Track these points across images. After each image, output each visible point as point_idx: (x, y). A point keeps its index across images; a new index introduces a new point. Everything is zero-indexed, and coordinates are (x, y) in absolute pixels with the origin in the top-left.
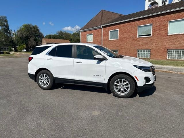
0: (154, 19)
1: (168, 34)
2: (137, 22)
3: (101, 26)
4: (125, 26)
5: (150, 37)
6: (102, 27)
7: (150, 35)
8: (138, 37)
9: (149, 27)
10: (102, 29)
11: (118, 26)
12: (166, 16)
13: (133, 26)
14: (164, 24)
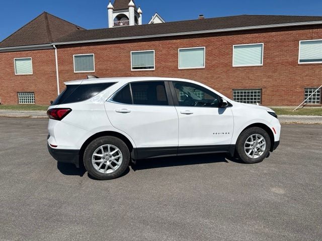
0: (157, 43)
1: (179, 68)
2: (129, 45)
3: (54, 45)
4: (105, 49)
5: (153, 71)
6: (56, 46)
7: (153, 67)
8: (132, 70)
9: (150, 55)
10: (56, 50)
11: (92, 47)
12: (175, 41)
13: (122, 50)
14: (172, 52)
